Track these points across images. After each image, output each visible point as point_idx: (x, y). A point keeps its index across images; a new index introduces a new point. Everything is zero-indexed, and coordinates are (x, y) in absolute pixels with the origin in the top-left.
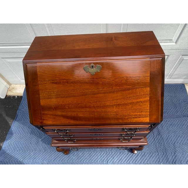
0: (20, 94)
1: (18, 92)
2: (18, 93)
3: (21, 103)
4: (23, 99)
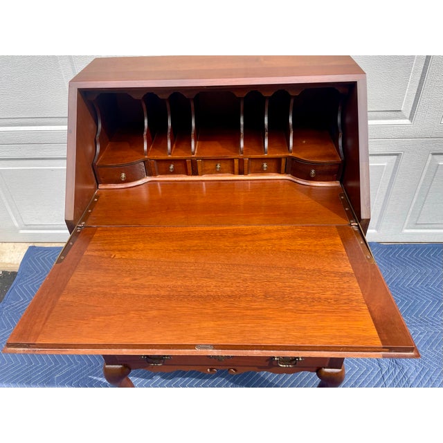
0: (12, 266)
1: (7, 260)
2: (7, 264)
3: (12, 286)
4: (17, 277)
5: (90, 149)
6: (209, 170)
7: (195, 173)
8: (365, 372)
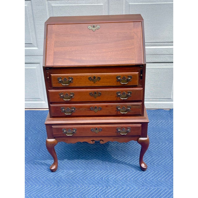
8: (165, 158)
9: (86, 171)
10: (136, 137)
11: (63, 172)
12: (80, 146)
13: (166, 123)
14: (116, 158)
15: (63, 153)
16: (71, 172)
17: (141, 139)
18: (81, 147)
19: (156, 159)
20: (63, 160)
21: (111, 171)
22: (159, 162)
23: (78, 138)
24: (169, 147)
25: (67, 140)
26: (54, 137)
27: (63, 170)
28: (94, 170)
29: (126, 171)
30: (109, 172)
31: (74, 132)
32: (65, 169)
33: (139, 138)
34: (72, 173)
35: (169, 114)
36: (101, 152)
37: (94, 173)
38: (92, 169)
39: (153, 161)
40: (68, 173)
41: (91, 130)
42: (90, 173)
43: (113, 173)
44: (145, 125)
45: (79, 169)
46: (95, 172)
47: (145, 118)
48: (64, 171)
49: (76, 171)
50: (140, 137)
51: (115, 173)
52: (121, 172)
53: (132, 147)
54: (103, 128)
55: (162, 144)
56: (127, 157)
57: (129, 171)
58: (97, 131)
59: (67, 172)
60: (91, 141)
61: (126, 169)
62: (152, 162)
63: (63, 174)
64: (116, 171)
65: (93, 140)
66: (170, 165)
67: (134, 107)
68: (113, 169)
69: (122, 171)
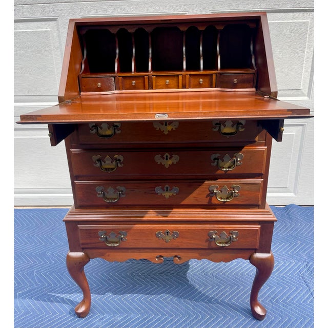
5: (78, 66)
6: (161, 85)
7: (151, 87)
8: (295, 291)
9: (147, 318)
10: (247, 252)
11: (102, 319)
12: (136, 268)
13: (283, 228)
14: (204, 289)
15: (105, 281)
16: (119, 319)
17: (259, 255)
18: (140, 269)
19: (279, 292)
20: (104, 294)
21: (196, 318)
22: (287, 298)
23: (129, 251)
24: (298, 268)
25: (109, 255)
26: (83, 249)
27: (103, 314)
28: (163, 315)
29: (225, 317)
30: (193, 320)
31: (121, 238)
32: (107, 312)
33: (253, 254)
34: (119, 322)
35: (285, 212)
36: (174, 278)
37: (163, 322)
38: (160, 312)
39: (275, 296)
40: (113, 321)
41: (157, 236)
42: (155, 322)
43: (200, 320)
44: (267, 226)
45: (133, 312)
46: (166, 319)
47: (268, 213)
48: (105, 317)
49: (127, 316)
50: (256, 251)
51: (206, 322)
52: (216, 319)
53: (230, 269)
54: (181, 231)
55: (285, 263)
56: (225, 288)
57: (233, 317)
58: (168, 238)
59: (110, 319)
60: (157, 257)
61: (226, 312)
62: (273, 298)
63: (102, 323)
64: (206, 316)
65: (161, 256)
66: (308, 304)
67: (246, 187)
68: (200, 312)
69: (218, 317)
